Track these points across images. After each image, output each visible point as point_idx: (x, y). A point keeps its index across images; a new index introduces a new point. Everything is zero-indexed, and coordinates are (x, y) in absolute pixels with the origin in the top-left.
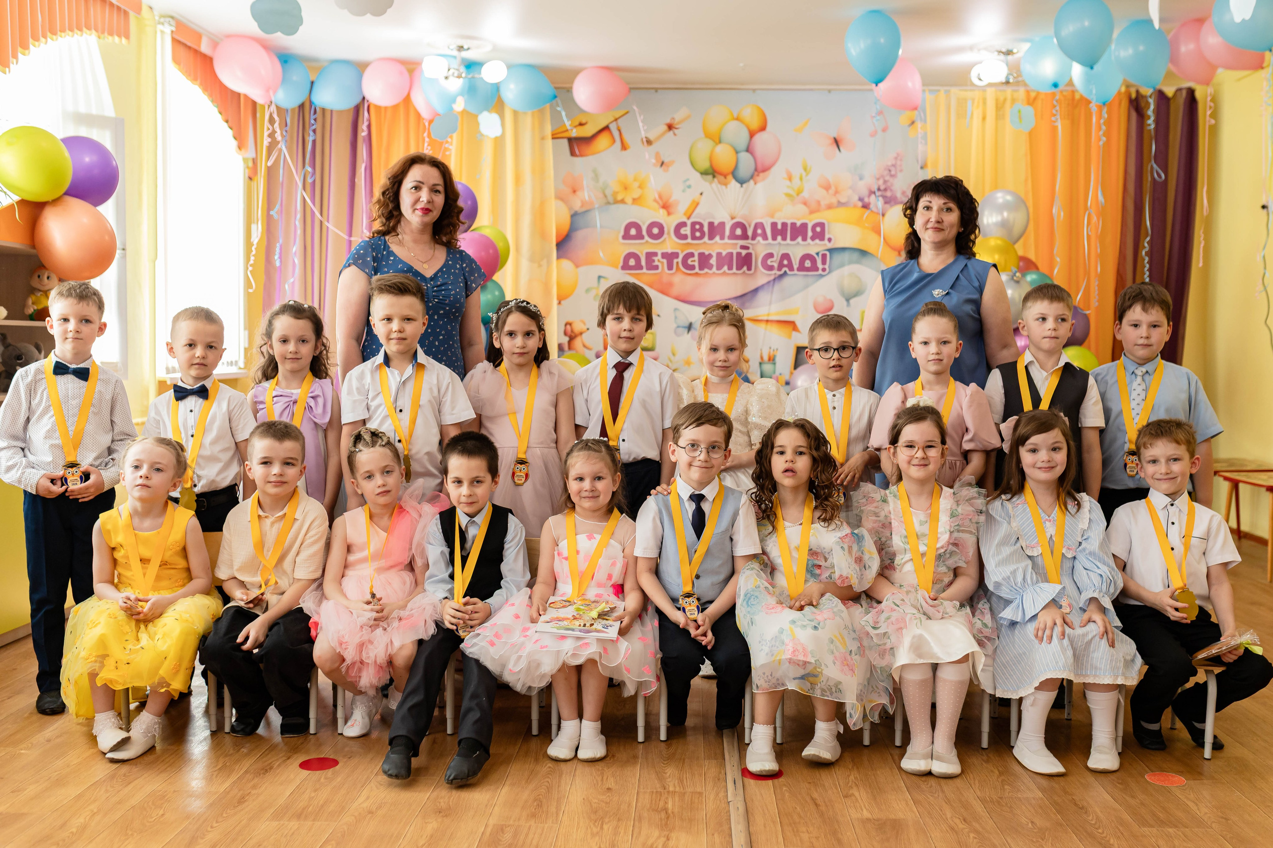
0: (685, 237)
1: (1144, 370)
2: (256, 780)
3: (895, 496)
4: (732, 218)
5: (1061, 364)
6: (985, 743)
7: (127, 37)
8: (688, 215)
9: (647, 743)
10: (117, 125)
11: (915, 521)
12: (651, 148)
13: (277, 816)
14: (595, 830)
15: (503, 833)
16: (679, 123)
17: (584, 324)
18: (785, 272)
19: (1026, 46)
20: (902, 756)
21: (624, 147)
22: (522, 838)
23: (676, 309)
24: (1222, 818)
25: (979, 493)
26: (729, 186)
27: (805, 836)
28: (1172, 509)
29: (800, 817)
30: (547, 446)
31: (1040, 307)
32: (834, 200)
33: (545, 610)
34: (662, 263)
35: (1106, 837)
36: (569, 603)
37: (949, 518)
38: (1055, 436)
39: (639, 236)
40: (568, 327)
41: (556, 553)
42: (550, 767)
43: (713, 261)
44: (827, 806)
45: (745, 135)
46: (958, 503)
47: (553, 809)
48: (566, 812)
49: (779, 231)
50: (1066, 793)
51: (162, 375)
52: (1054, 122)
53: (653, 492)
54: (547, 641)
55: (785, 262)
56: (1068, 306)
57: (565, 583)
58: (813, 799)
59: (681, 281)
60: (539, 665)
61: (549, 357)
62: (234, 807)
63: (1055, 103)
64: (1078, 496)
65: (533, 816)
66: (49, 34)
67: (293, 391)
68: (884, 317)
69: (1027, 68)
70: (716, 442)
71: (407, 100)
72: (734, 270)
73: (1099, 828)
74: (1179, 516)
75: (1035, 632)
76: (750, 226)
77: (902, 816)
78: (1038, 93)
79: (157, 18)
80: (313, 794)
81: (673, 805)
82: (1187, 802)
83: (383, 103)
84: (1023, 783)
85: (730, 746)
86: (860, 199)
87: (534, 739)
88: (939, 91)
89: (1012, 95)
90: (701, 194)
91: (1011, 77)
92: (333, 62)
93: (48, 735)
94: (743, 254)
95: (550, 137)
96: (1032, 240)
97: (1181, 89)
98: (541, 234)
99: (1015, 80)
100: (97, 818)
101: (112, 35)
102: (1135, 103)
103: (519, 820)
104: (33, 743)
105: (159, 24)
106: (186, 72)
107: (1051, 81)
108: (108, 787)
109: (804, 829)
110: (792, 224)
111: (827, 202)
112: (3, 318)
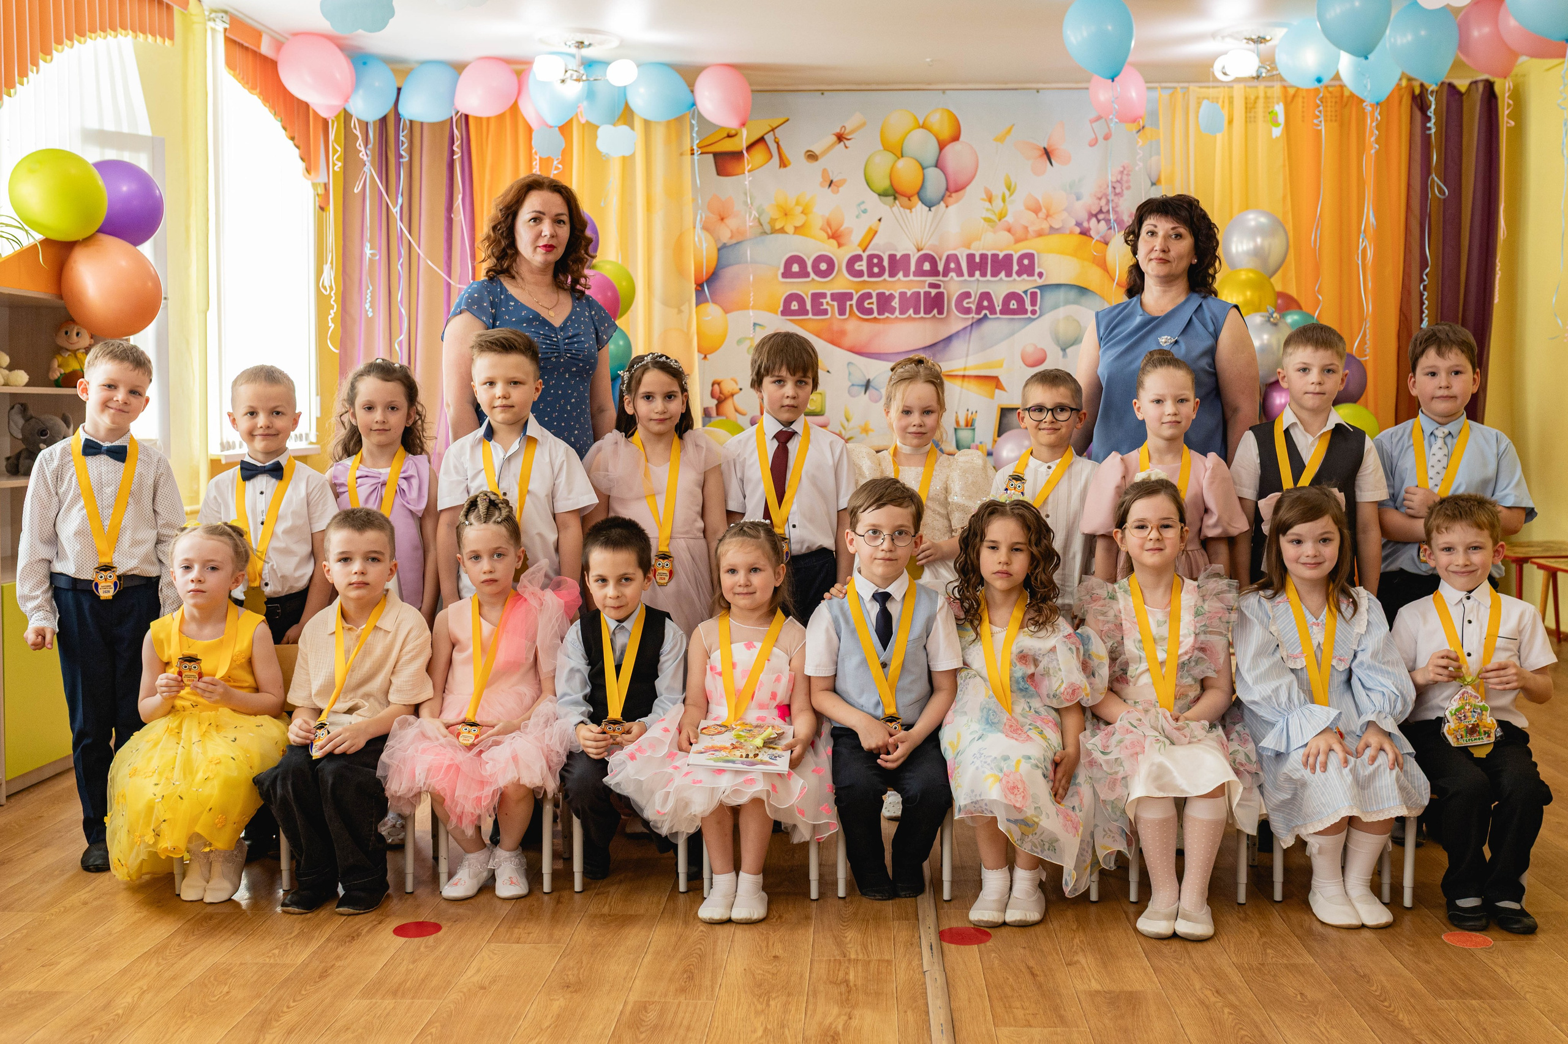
0: (860, 274)
1: (1446, 431)
2: (340, 950)
3: (1126, 591)
4: (919, 250)
5: (1330, 426)
6: (1242, 898)
7: (171, 37)
8: (864, 247)
9: (821, 901)
10: (156, 145)
11: (1151, 620)
12: (815, 165)
13: (368, 993)
14: (759, 1007)
15: (646, 1012)
16: (852, 132)
18: (986, 315)
19: (1281, 32)
20: (1139, 913)
21: (783, 164)
22: (670, 1017)
23: (849, 363)
24: (1539, 987)
25: (1229, 585)
26: (913, 210)
27: (1019, 1013)
29: (1013, 989)
30: (693, 536)
31: (1303, 354)
32: (1045, 226)
33: (697, 737)
34: (832, 306)
35: (1393, 1012)
36: (725, 728)
38: (1325, 524)
39: (803, 273)
40: (716, 386)
41: (708, 667)
42: (702, 931)
43: (895, 303)
44: (1046, 976)
45: (934, 146)
46: (1203, 598)
47: (709, 983)
48: (723, 985)
49: (978, 265)
50: (1343, 957)
51: (215, 451)
52: (1318, 125)
53: (826, 595)
54: (701, 775)
55: (985, 303)
56: (1338, 353)
57: (719, 704)
58: (1030, 969)
59: (856, 328)
60: (687, 805)
61: (693, 424)
62: (315, 982)
63: (1318, 101)
64: (1353, 591)
65: (683, 990)
66: (75, 35)
67: (381, 470)
68: (1100, 371)
69: (1284, 62)
70: (902, 526)
71: (514, 109)
72: (922, 314)
73: (1385, 1000)
75: (1304, 759)
76: (940, 260)
77: (1140, 988)
78: (1298, 90)
79: (207, 13)
80: (411, 967)
81: (856, 976)
82: (1494, 967)
83: (484, 114)
84: (1290, 945)
85: (925, 902)
86: (1078, 224)
87: (681, 896)
88: (1175, 88)
89: (1266, 93)
90: (880, 220)
91: (1264, 70)
92: (423, 63)
93: (84, 896)
94: (933, 294)
95: (689, 152)
96: (1292, 273)
97: (1476, 82)
98: (681, 272)
99: (1269, 74)
100: (148, 997)
101: (154, 35)
102: (1419, 101)
103: (666, 995)
104: (65, 907)
105: (209, 20)
106: (242, 78)
107: (1315, 76)
108: (160, 960)
109: (1018, 1004)
110: (993, 255)
111: (1036, 228)
112: (24, 383)
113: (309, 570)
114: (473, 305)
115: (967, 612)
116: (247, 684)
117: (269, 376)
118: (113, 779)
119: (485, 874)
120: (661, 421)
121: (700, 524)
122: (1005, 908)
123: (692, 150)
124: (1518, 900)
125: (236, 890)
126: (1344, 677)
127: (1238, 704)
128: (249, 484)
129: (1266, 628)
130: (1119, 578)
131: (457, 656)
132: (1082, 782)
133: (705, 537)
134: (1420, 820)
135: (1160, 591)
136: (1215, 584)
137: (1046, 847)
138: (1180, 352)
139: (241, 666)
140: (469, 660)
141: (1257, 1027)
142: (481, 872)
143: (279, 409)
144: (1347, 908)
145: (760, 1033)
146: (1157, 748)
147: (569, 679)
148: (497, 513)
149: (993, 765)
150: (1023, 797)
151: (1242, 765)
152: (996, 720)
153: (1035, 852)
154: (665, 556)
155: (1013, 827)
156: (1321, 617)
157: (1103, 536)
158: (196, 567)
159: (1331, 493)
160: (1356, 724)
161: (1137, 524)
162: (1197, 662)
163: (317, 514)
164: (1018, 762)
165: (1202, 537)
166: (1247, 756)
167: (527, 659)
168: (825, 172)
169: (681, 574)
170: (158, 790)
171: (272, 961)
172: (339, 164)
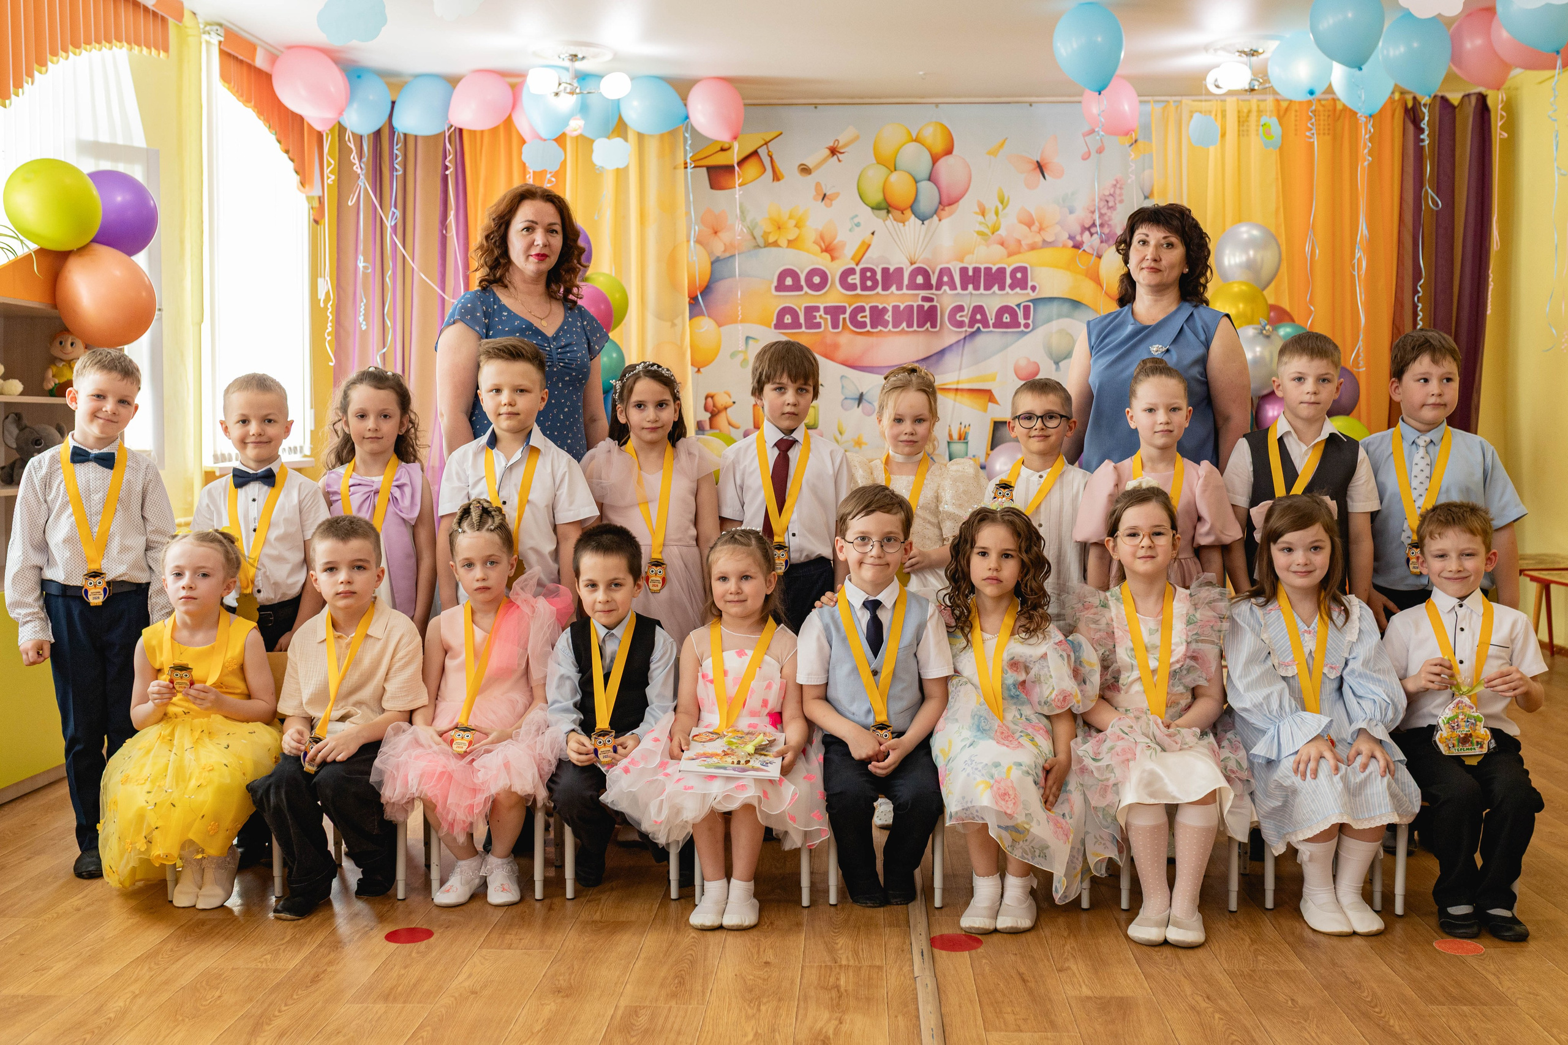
0: (853, 287)
1: (1428, 440)
2: (332, 955)
3: (1118, 599)
4: (912, 264)
5: (1325, 435)
6: (1233, 905)
7: (166, 50)
8: (857, 259)
9: (812, 908)
10: (150, 157)
11: (1143, 628)
12: (810, 179)
13: (360, 997)
14: (750, 1012)
15: (637, 1016)
16: (846, 145)
17: (730, 397)
18: (979, 328)
19: (1274, 45)
21: (776, 177)
22: (661, 1021)
23: (842, 377)
24: (1530, 993)
26: (907, 223)
27: (1010, 1018)
29: (1004, 995)
31: (1298, 364)
32: (1038, 239)
33: (688, 744)
34: (826, 319)
35: (1384, 1017)
36: (718, 735)
37: (1184, 626)
38: (1315, 532)
39: (797, 287)
40: (710, 400)
41: (700, 675)
42: (694, 938)
43: (889, 317)
44: (1036, 982)
45: (927, 160)
46: (1196, 607)
47: (700, 988)
48: (714, 991)
49: (971, 278)
50: (1334, 964)
51: (208, 464)
52: (1310, 138)
53: (817, 603)
54: (692, 781)
55: (979, 317)
58: (1021, 975)
59: (849, 342)
62: (307, 987)
63: (1311, 114)
64: (1344, 599)
65: (674, 995)
66: (71, 47)
69: (1275, 73)
70: (891, 533)
71: (508, 122)
72: (915, 328)
73: (1376, 1006)
76: (934, 273)
77: (1130, 994)
78: (1291, 103)
79: (202, 26)
80: (403, 972)
81: (847, 982)
82: (1486, 974)
83: (478, 127)
84: (1282, 953)
85: (916, 911)
86: (1071, 238)
87: (673, 903)
88: (1167, 101)
89: (1258, 106)
90: (873, 234)
91: (1256, 83)
92: (417, 76)
93: (76, 903)
94: (926, 308)
95: (683, 166)
96: (1285, 285)
97: (1468, 95)
98: (674, 285)
99: (1261, 87)
100: (140, 1001)
101: (149, 47)
102: (1411, 113)
103: (657, 1000)
104: (58, 913)
105: (204, 33)
106: (237, 91)
107: (1307, 89)
108: (152, 965)
109: (1009, 1010)
110: (986, 269)
111: (1030, 241)
112: (19, 393)
113: (301, 577)
114: (466, 315)
115: (958, 619)
116: (239, 691)
117: (261, 384)
119: (477, 881)
122: (996, 915)
123: (686, 163)
125: (229, 896)
126: (1335, 685)
127: (1230, 711)
128: (242, 492)
129: (1258, 635)
130: (1112, 583)
131: (449, 663)
134: (1412, 827)
135: (1153, 599)
136: (1207, 593)
137: (1037, 854)
138: (1172, 360)
139: (232, 672)
140: (462, 667)
141: (1248, 1032)
143: (270, 417)
145: (750, 1037)
146: (1148, 755)
148: (490, 521)
149: (984, 772)
150: (1014, 804)
152: (987, 727)
153: (1025, 859)
155: (1004, 833)
156: (1313, 625)
157: (1095, 544)
159: (1322, 501)
160: (1348, 731)
161: (1128, 532)
162: (1189, 671)
164: (1009, 769)
165: (1194, 545)
167: (519, 665)
168: (818, 185)
171: (264, 966)
172: (333, 177)
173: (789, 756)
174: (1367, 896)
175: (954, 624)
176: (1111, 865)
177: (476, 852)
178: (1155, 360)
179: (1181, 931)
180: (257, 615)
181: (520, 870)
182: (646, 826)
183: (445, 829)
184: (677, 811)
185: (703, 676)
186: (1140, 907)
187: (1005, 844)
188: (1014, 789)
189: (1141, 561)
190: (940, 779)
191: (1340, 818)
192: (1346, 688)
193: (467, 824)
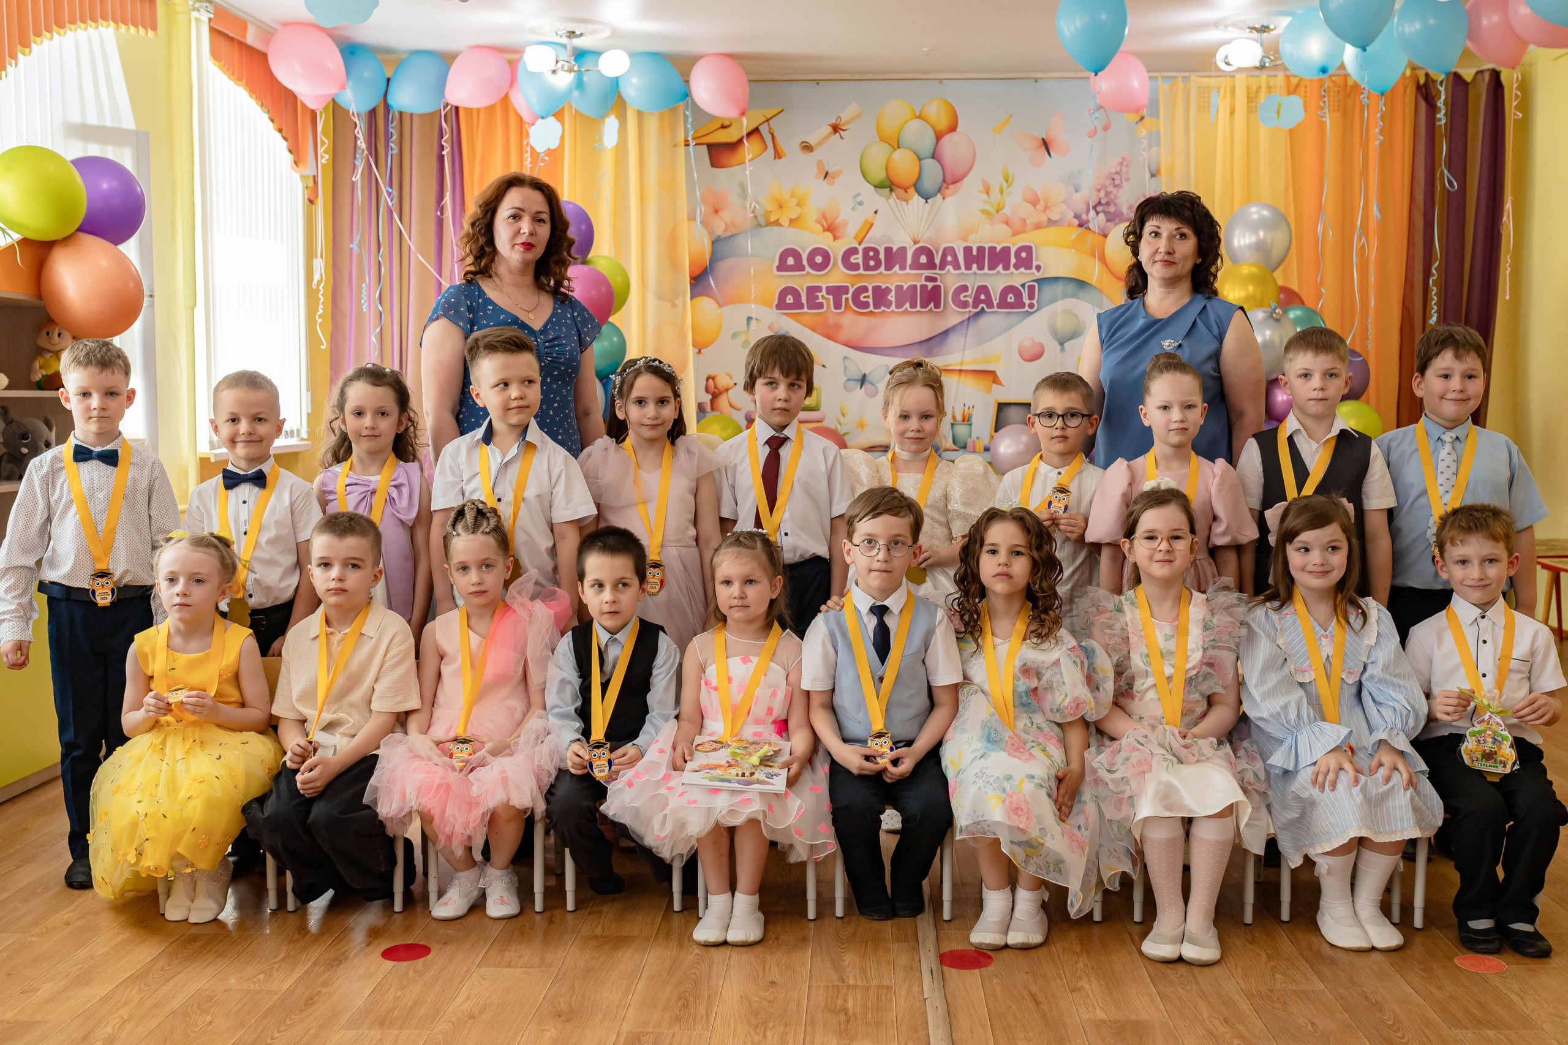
0: (856, 267)
1: (1454, 436)
2: (327, 975)
3: (1132, 604)
4: (915, 243)
5: (1335, 432)
6: (1249, 918)
7: (154, 28)
8: (860, 239)
9: (819, 921)
10: (140, 140)
11: (1158, 634)
12: (810, 156)
13: (355, 1023)
14: (756, 1039)
16: (847, 123)
18: (983, 308)
19: (1285, 21)
20: (1144, 935)
21: (778, 155)
23: (845, 358)
24: (1555, 1015)
25: (1239, 599)
26: (910, 202)
28: (1483, 623)
29: (1016, 1018)
30: (685, 544)
32: (1043, 218)
33: (691, 754)
34: (828, 300)
36: (720, 744)
37: (1201, 632)
38: (1332, 532)
39: (799, 267)
40: (711, 381)
41: (703, 682)
42: (697, 954)
43: (892, 297)
44: (1049, 1003)
45: (931, 137)
46: (1212, 612)
47: (703, 1011)
48: (719, 1014)
49: (976, 258)
50: (1353, 983)
51: (204, 449)
52: (1322, 117)
53: (823, 608)
54: (695, 794)
55: (983, 297)
57: (715, 720)
58: (1033, 996)
59: (851, 322)
62: (300, 1011)
63: (1323, 93)
64: (1362, 601)
65: (677, 1019)
66: (55, 27)
69: (1287, 49)
70: (899, 535)
71: (505, 100)
72: (918, 308)
73: (1398, 1030)
74: (1493, 630)
75: (1314, 777)
76: (937, 252)
77: (1146, 1017)
78: (1301, 80)
79: (191, 3)
80: (399, 993)
81: (855, 1004)
82: (1508, 994)
83: (474, 104)
84: (1300, 970)
85: (924, 923)
86: (1077, 216)
87: (676, 916)
88: (1176, 78)
89: (1268, 83)
90: (876, 212)
91: (1267, 60)
92: (413, 53)
93: (65, 917)
94: (929, 288)
95: (683, 143)
96: (1294, 267)
97: (1481, 72)
98: (674, 265)
99: (1272, 64)
100: (128, 1027)
101: (136, 26)
102: (1424, 90)
103: (660, 1025)
104: (47, 928)
105: (194, 10)
106: (228, 70)
107: (1319, 66)
108: (143, 986)
109: (1022, 1035)
110: (990, 248)
111: (1034, 220)
112: (4, 387)
113: (293, 581)
115: (966, 625)
116: (232, 699)
117: (251, 381)
118: (95, 794)
119: (475, 893)
120: (654, 427)
121: (692, 532)
122: (1006, 929)
123: (686, 141)
124: (1532, 922)
125: (222, 909)
126: (1354, 690)
127: (1244, 719)
128: (232, 493)
129: (1274, 641)
130: (1125, 588)
131: (446, 671)
132: (1087, 800)
133: (697, 545)
135: (1168, 605)
136: (1225, 598)
137: (1052, 868)
138: (1184, 355)
139: (227, 681)
140: (458, 672)
142: (471, 891)
144: (1356, 930)
146: (1165, 767)
147: (560, 691)
148: (485, 523)
149: (995, 785)
150: (1027, 818)
151: (1250, 783)
152: (997, 739)
153: (1040, 874)
154: (656, 565)
155: (1016, 848)
156: (1330, 629)
157: (1108, 544)
158: (182, 581)
160: (1369, 741)
161: (1146, 535)
162: (1205, 678)
163: (301, 524)
164: (1021, 782)
165: (1210, 546)
166: (1255, 774)
167: (515, 671)
168: (820, 163)
169: (673, 585)
170: (142, 808)
171: (257, 987)
172: (327, 156)
173: (795, 768)
174: (1385, 908)
175: (963, 629)
176: (1126, 881)
177: (475, 863)
178: (1169, 355)
179: (1197, 948)
180: (248, 620)
181: (520, 882)
182: (649, 841)
183: (443, 842)
184: (682, 825)
185: (706, 683)
186: (1155, 920)
187: (1018, 860)
188: (1026, 802)
189: (1159, 565)
190: (950, 791)
191: (1358, 831)
192: (1365, 695)
193: (465, 838)
